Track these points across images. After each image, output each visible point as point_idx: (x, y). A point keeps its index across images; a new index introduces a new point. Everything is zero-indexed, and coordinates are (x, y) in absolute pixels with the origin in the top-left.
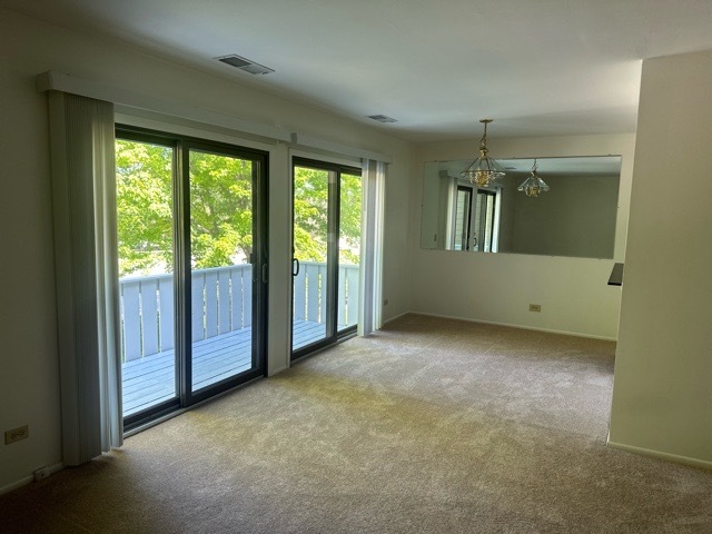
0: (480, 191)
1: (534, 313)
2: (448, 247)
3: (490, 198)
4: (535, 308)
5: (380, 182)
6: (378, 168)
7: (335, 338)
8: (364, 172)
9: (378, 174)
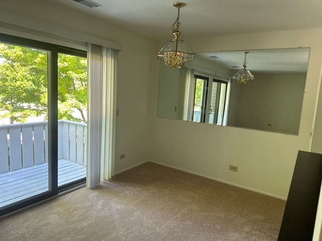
0: (215, 80)
1: (232, 172)
2: (185, 118)
3: (223, 85)
4: (233, 168)
5: (107, 65)
6: (104, 53)
7: (55, 192)
8: (89, 55)
9: (105, 58)
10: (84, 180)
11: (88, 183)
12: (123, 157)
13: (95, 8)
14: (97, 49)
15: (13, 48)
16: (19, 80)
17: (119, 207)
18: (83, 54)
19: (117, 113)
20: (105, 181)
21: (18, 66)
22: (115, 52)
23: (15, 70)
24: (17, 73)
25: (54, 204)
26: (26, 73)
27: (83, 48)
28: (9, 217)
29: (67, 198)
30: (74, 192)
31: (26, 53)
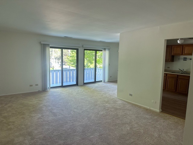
5: (107, 53)
6: (106, 50)
7: (95, 82)
8: (103, 51)
9: (106, 51)
10: (102, 81)
11: (103, 81)
12: (111, 77)
14: (105, 49)
18: (102, 51)
19: (109, 65)
22: (109, 49)
27: (102, 49)
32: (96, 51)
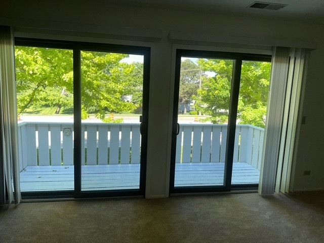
6: (292, 56)
8: (274, 59)
11: (260, 191)
13: (281, 10)
15: (219, 62)
16: (218, 90)
17: (289, 225)
20: (280, 193)
21: (219, 78)
23: (216, 82)
24: (218, 84)
25: (225, 199)
26: (224, 83)
27: (268, 53)
28: (190, 196)
29: (238, 198)
30: (246, 194)
31: (229, 65)
32: (239, 58)
